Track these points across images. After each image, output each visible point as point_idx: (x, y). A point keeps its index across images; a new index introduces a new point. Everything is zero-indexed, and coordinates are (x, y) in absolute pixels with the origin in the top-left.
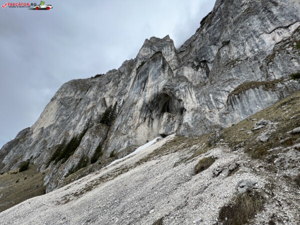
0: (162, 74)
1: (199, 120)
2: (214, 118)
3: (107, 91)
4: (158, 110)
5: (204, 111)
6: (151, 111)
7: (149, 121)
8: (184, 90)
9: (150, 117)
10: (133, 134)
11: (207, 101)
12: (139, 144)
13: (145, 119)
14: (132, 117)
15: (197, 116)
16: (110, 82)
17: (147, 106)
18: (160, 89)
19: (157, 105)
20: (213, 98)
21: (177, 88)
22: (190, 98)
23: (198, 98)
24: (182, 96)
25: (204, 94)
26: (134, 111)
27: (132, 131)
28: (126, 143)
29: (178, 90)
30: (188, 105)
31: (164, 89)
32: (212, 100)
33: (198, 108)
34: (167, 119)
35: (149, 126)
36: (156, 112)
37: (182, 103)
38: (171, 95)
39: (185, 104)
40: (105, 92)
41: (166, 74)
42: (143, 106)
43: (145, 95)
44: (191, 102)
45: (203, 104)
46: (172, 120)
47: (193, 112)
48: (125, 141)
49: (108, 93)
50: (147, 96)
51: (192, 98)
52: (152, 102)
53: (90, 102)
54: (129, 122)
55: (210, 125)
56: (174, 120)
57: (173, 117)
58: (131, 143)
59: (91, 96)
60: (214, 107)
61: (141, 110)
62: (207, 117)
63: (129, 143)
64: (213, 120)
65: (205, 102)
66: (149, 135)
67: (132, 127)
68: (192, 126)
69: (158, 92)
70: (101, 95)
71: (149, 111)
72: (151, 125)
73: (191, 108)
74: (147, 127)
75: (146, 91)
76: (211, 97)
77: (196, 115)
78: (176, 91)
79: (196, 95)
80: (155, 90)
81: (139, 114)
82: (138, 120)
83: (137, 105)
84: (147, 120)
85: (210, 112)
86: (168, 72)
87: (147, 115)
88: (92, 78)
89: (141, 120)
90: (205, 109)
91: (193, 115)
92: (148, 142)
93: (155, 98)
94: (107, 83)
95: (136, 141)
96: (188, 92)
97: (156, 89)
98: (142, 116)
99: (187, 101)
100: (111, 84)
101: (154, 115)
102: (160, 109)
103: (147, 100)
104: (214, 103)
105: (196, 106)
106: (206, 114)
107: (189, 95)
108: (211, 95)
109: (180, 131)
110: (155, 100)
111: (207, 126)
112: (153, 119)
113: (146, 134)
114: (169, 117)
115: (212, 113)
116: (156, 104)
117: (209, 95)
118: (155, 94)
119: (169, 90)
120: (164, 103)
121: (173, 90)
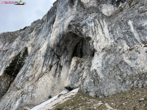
0: (69, 10)
1: (113, 64)
2: (138, 61)
3: (29, 40)
4: (67, 55)
5: (120, 50)
6: (59, 57)
7: (56, 70)
8: (93, 24)
9: (58, 63)
10: (31, 88)
11: (124, 34)
12: (36, 102)
13: (51, 67)
14: (32, 65)
15: (109, 59)
16: (32, 31)
17: (53, 50)
18: (65, 27)
19: (65, 49)
20: (134, 26)
21: (84, 22)
22: (101, 33)
23: (111, 32)
24: (90, 32)
25: (120, 24)
26: (37, 58)
27: (29, 84)
28: (18, 102)
29: (85, 25)
30: (99, 44)
31: (69, 26)
32: (132, 29)
33: (111, 46)
34: (74, 65)
35: (55, 76)
36: (65, 58)
37: (91, 42)
38: (78, 33)
39: (95, 43)
40: (27, 41)
41: (75, 9)
42: (47, 51)
43: (50, 37)
44: (103, 40)
45: (119, 38)
46: (80, 67)
47: (104, 53)
48: (17, 99)
49: (30, 42)
50: (51, 38)
51: (103, 33)
52: (58, 46)
53: (12, 52)
54: (28, 71)
55: (130, 73)
56: (82, 67)
57: (82, 62)
58: (25, 101)
59: (14, 46)
60: (136, 40)
61: (46, 56)
62: (126, 60)
63: (22, 102)
64: (137, 64)
65: (122, 36)
66: (53, 88)
67: (30, 79)
68: (101, 76)
69: (63, 32)
70: (23, 45)
71: (56, 56)
72: (58, 74)
73: (102, 47)
74: (52, 77)
75: (51, 33)
76: (131, 25)
77: (109, 56)
78: (82, 27)
79: (108, 28)
80: (60, 30)
81: (42, 61)
82: (41, 68)
83: (40, 49)
84: (53, 69)
85: (131, 50)
86: (77, 6)
87: (54, 62)
88: (21, 30)
89: (44, 69)
90: (123, 46)
91: (104, 58)
92: (50, 97)
93: (60, 40)
94: (29, 33)
95: (32, 98)
96: (99, 25)
97: (61, 28)
98: (47, 63)
99: (98, 38)
100: (33, 33)
101: (62, 62)
102: (70, 54)
103: (52, 43)
104: (136, 35)
105: (109, 44)
106: (124, 55)
107: (100, 30)
108: (130, 23)
109: (85, 85)
110: (62, 42)
111: (125, 75)
112: (61, 67)
113: (50, 86)
114: (77, 62)
115: (133, 51)
116: (63, 47)
117: (127, 23)
118: (60, 35)
119: (74, 27)
120: (74, 45)
121: (78, 26)
